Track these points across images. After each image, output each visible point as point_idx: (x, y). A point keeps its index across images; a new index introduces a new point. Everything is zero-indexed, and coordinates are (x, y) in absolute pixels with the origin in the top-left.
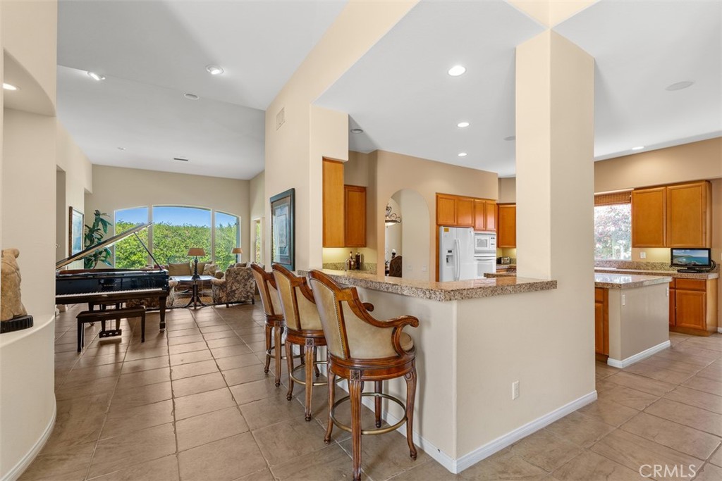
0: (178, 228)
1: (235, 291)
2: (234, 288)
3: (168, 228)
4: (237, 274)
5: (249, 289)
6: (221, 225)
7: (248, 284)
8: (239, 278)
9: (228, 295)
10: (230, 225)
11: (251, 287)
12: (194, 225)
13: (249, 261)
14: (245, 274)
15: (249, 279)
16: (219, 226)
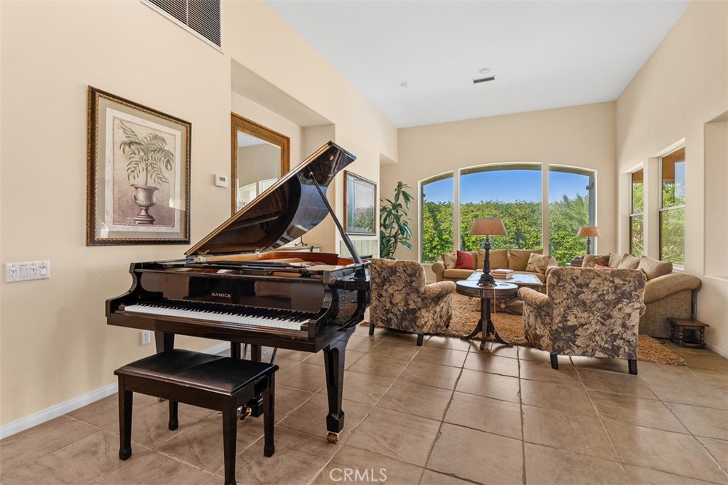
0: (509, 206)
1: (574, 328)
2: (572, 321)
3: (497, 206)
4: (580, 286)
5: (618, 329)
6: (565, 198)
7: (615, 313)
8: (586, 296)
9: (555, 336)
10: (579, 198)
11: (624, 325)
12: (529, 202)
13: (616, 251)
14: (606, 287)
15: (619, 301)
16: (563, 200)
